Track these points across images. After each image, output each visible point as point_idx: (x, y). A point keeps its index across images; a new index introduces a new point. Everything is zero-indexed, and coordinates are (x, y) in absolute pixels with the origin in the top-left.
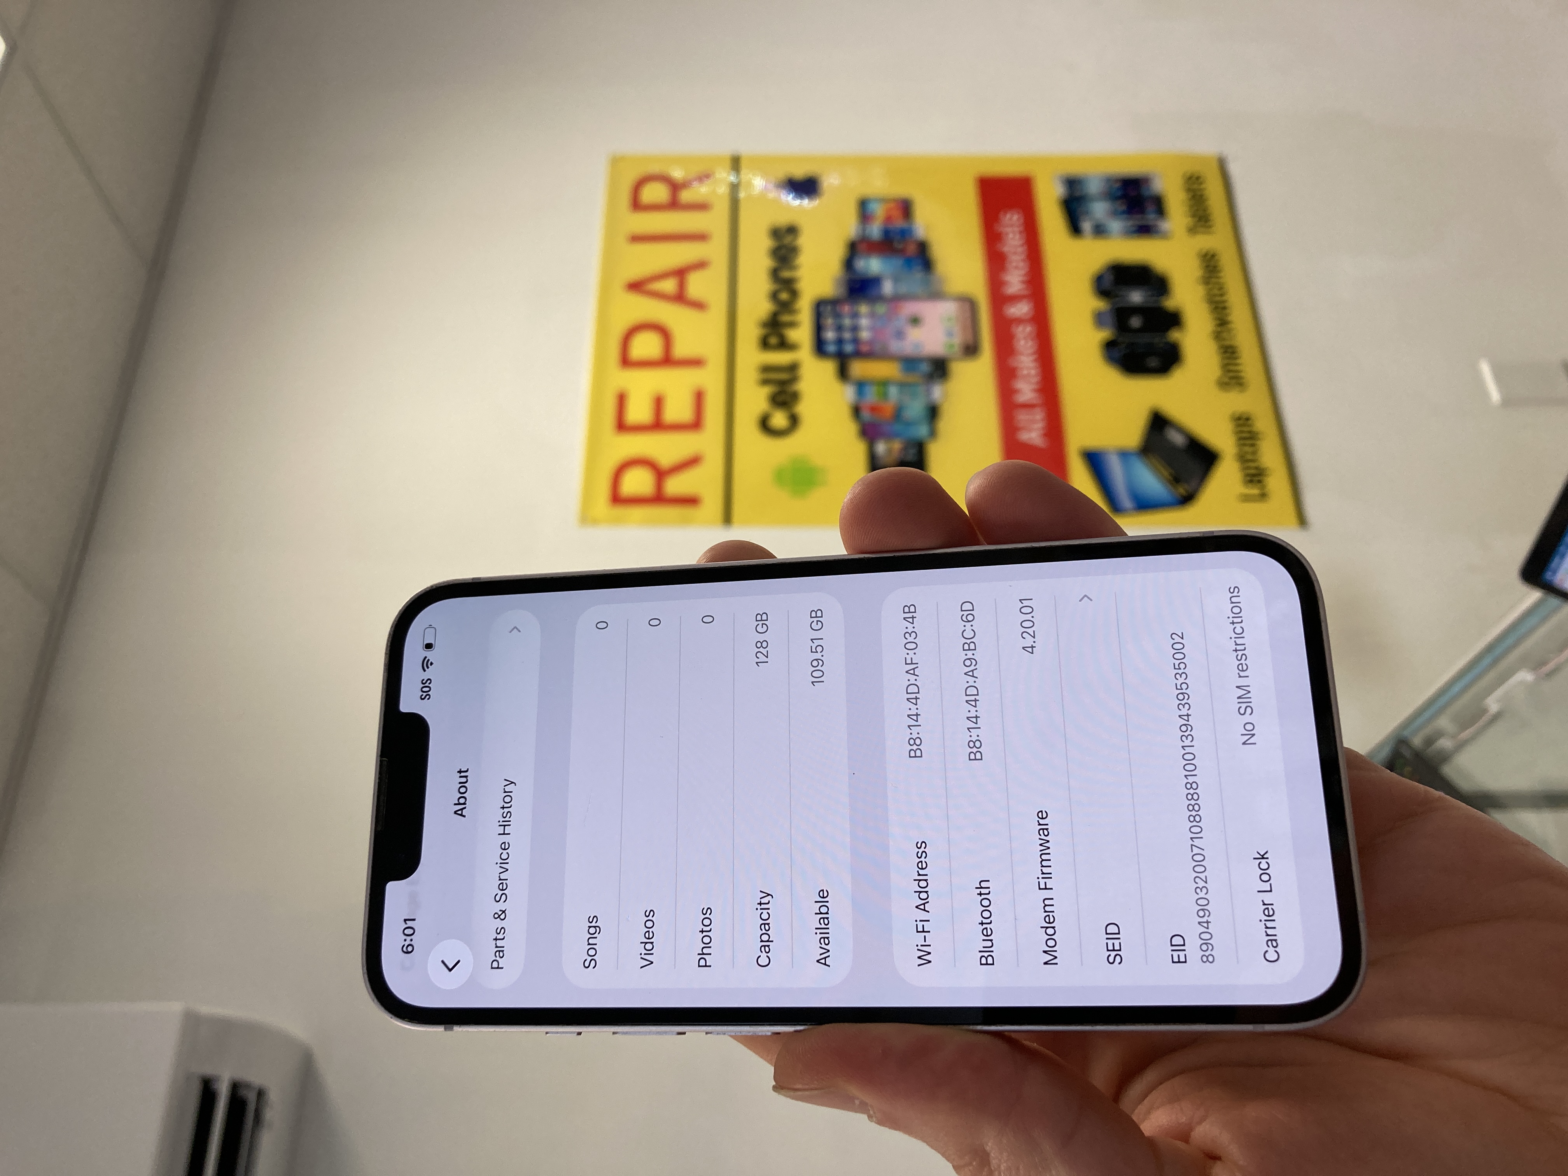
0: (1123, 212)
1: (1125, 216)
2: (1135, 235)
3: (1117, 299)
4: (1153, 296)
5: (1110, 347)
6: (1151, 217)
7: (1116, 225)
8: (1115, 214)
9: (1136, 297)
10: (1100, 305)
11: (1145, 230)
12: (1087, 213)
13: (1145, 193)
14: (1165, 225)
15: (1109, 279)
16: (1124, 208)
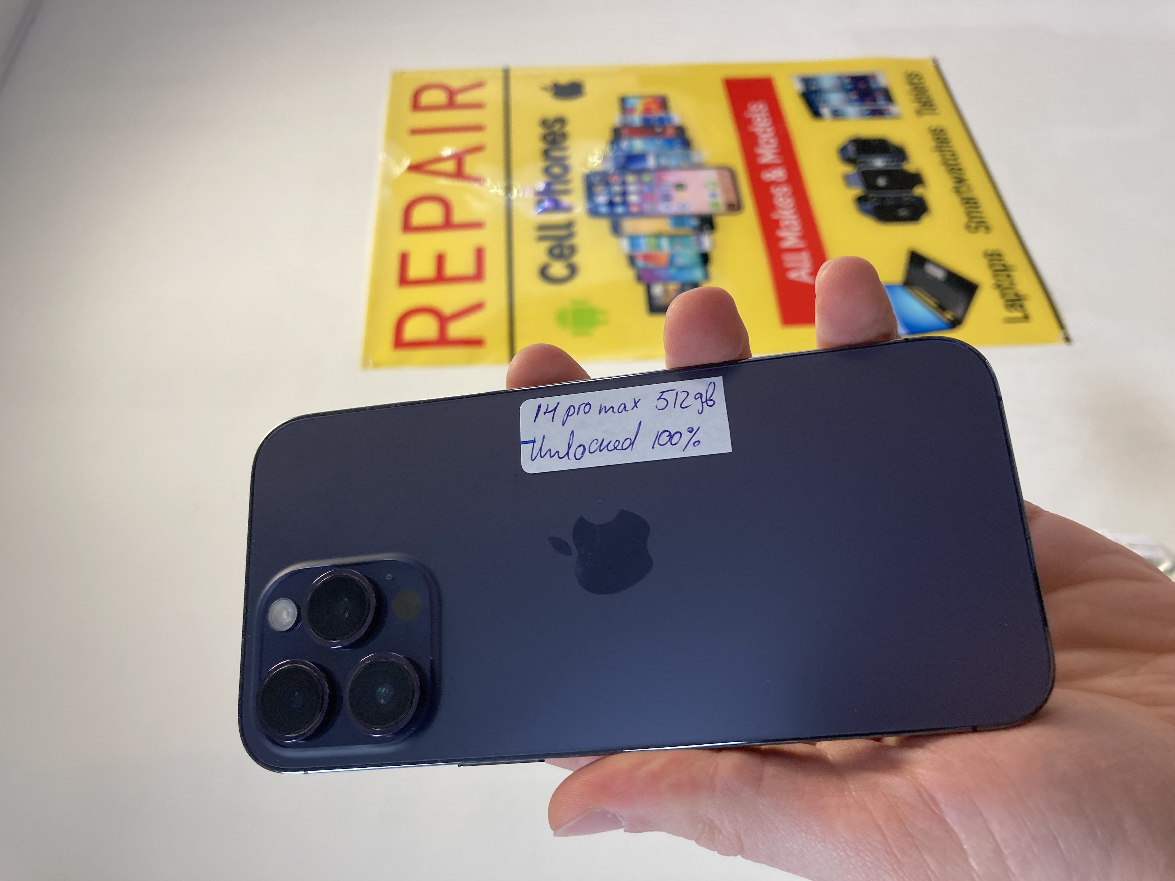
0: (856, 101)
1: (856, 104)
2: (870, 117)
3: (862, 164)
4: (893, 161)
5: (861, 201)
6: (881, 103)
7: (852, 110)
8: (850, 102)
9: (879, 163)
10: (849, 169)
11: (877, 113)
12: (825, 102)
13: (873, 86)
14: (894, 109)
15: (852, 150)
16: (854, 97)
